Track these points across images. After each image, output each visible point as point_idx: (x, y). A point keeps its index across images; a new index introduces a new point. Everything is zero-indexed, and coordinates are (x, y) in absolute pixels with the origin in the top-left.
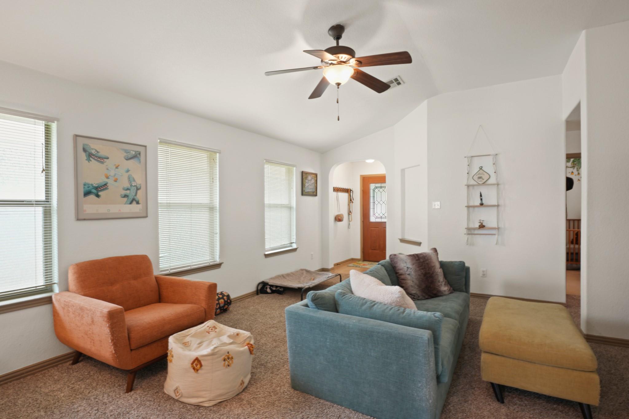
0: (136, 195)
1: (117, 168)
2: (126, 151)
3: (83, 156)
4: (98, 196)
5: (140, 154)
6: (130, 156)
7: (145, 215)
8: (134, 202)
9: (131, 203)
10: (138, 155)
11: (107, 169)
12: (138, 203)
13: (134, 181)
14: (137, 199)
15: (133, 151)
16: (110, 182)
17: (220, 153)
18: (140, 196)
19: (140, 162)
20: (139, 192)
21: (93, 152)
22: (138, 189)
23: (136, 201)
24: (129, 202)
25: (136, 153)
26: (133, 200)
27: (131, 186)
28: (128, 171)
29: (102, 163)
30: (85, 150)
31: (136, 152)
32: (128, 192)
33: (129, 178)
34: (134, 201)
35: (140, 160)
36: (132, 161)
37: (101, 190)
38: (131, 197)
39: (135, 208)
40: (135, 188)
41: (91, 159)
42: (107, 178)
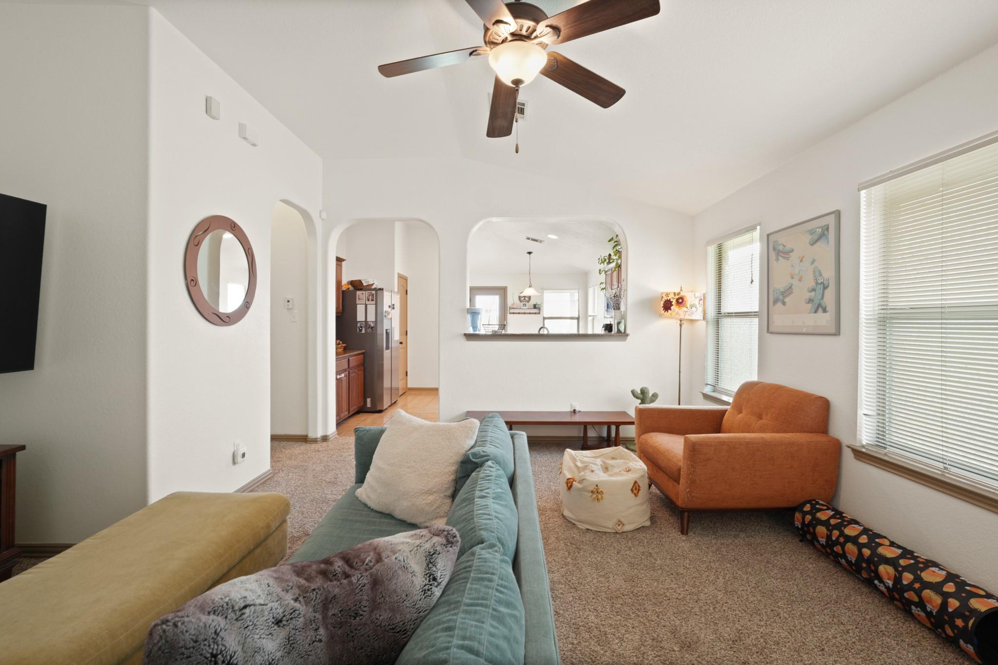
0: (822, 298)
1: (801, 261)
2: (812, 232)
4: (784, 303)
5: (828, 229)
6: (815, 238)
7: (833, 331)
8: (820, 310)
9: (816, 312)
10: (826, 232)
11: (793, 266)
12: (825, 311)
13: (821, 275)
14: (823, 305)
15: (819, 228)
16: (795, 282)
18: (829, 298)
19: (828, 242)
20: (826, 291)
21: (781, 248)
22: (825, 288)
23: (822, 307)
24: (813, 310)
25: (823, 229)
26: (819, 305)
27: (817, 283)
28: (813, 262)
29: (787, 259)
30: (774, 249)
31: (822, 227)
32: (813, 293)
33: (814, 272)
34: (819, 307)
35: (828, 238)
36: (818, 243)
37: (787, 296)
38: (817, 302)
39: (824, 320)
40: (822, 285)
41: (779, 257)
42: (792, 278)
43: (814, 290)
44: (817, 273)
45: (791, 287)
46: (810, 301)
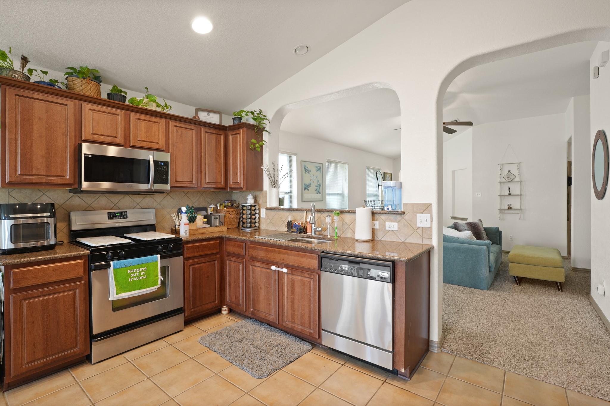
0: (319, 189)
1: (313, 175)
2: (316, 167)
3: (304, 170)
4: (308, 190)
5: (320, 168)
6: (317, 169)
7: (322, 200)
8: (319, 193)
9: (318, 194)
11: (311, 177)
13: (319, 182)
16: (312, 182)
17: (348, 164)
18: (321, 190)
19: (321, 172)
21: (307, 168)
22: (320, 186)
27: (318, 184)
28: (317, 177)
29: (309, 173)
30: (304, 168)
31: (319, 167)
32: (317, 187)
34: (319, 192)
36: (318, 172)
37: (309, 187)
38: (318, 190)
39: (319, 196)
41: (306, 172)
42: (311, 181)
43: (317, 186)
44: (318, 181)
45: (310, 184)
46: (316, 190)
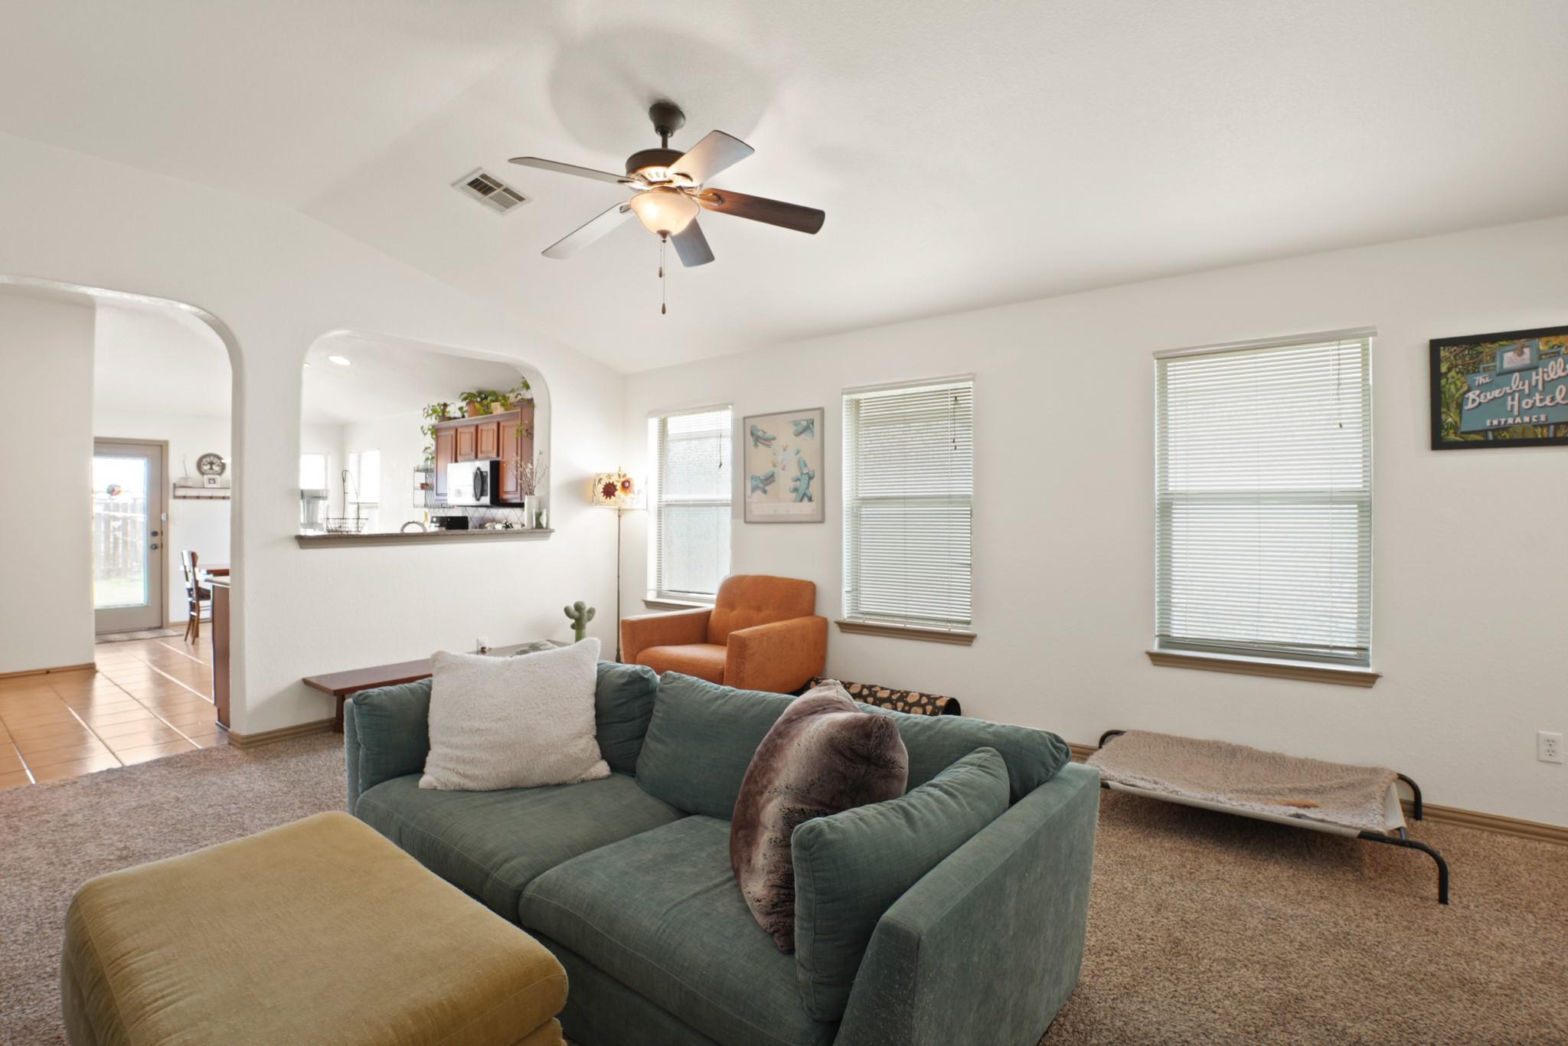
0: (808, 488)
1: (785, 450)
2: (796, 423)
3: (750, 440)
4: (765, 492)
5: (813, 423)
6: (800, 429)
7: (819, 519)
8: (806, 499)
9: (801, 501)
10: (811, 426)
11: (774, 454)
12: (810, 500)
13: (806, 466)
14: (809, 495)
15: (804, 420)
16: (778, 471)
18: (814, 489)
19: (813, 435)
20: (811, 482)
21: (760, 434)
22: (811, 478)
23: (807, 497)
24: (798, 499)
25: (807, 423)
26: (805, 494)
27: (802, 474)
28: (798, 452)
29: (769, 446)
30: (752, 434)
31: (807, 421)
32: (798, 483)
33: (799, 462)
34: (806, 497)
35: (813, 432)
36: (803, 435)
37: (768, 484)
38: (801, 491)
39: (806, 508)
40: (807, 476)
41: (758, 444)
42: (774, 466)
43: (798, 479)
44: (802, 464)
45: (773, 475)
46: (796, 490)
